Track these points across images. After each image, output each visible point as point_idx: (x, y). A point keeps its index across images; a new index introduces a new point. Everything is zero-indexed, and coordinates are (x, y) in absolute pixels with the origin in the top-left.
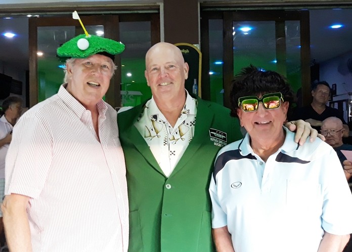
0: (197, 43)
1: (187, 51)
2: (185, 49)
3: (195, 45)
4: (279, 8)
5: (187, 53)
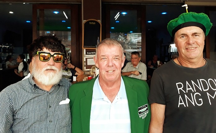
5: (94, 24)
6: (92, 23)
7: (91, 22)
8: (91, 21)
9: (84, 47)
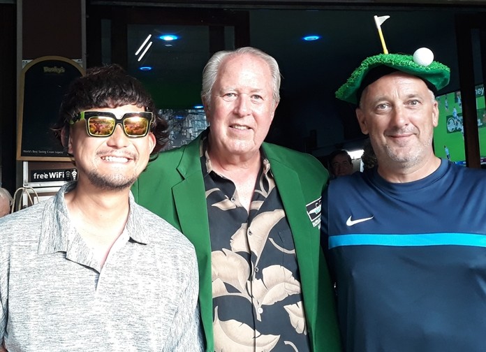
0: (79, 57)
1: (62, 70)
2: (59, 67)
3: (76, 61)
4: (216, 6)
5: (61, 73)
6: (55, 69)
7: (50, 67)
8: (51, 64)
9: (23, 154)
